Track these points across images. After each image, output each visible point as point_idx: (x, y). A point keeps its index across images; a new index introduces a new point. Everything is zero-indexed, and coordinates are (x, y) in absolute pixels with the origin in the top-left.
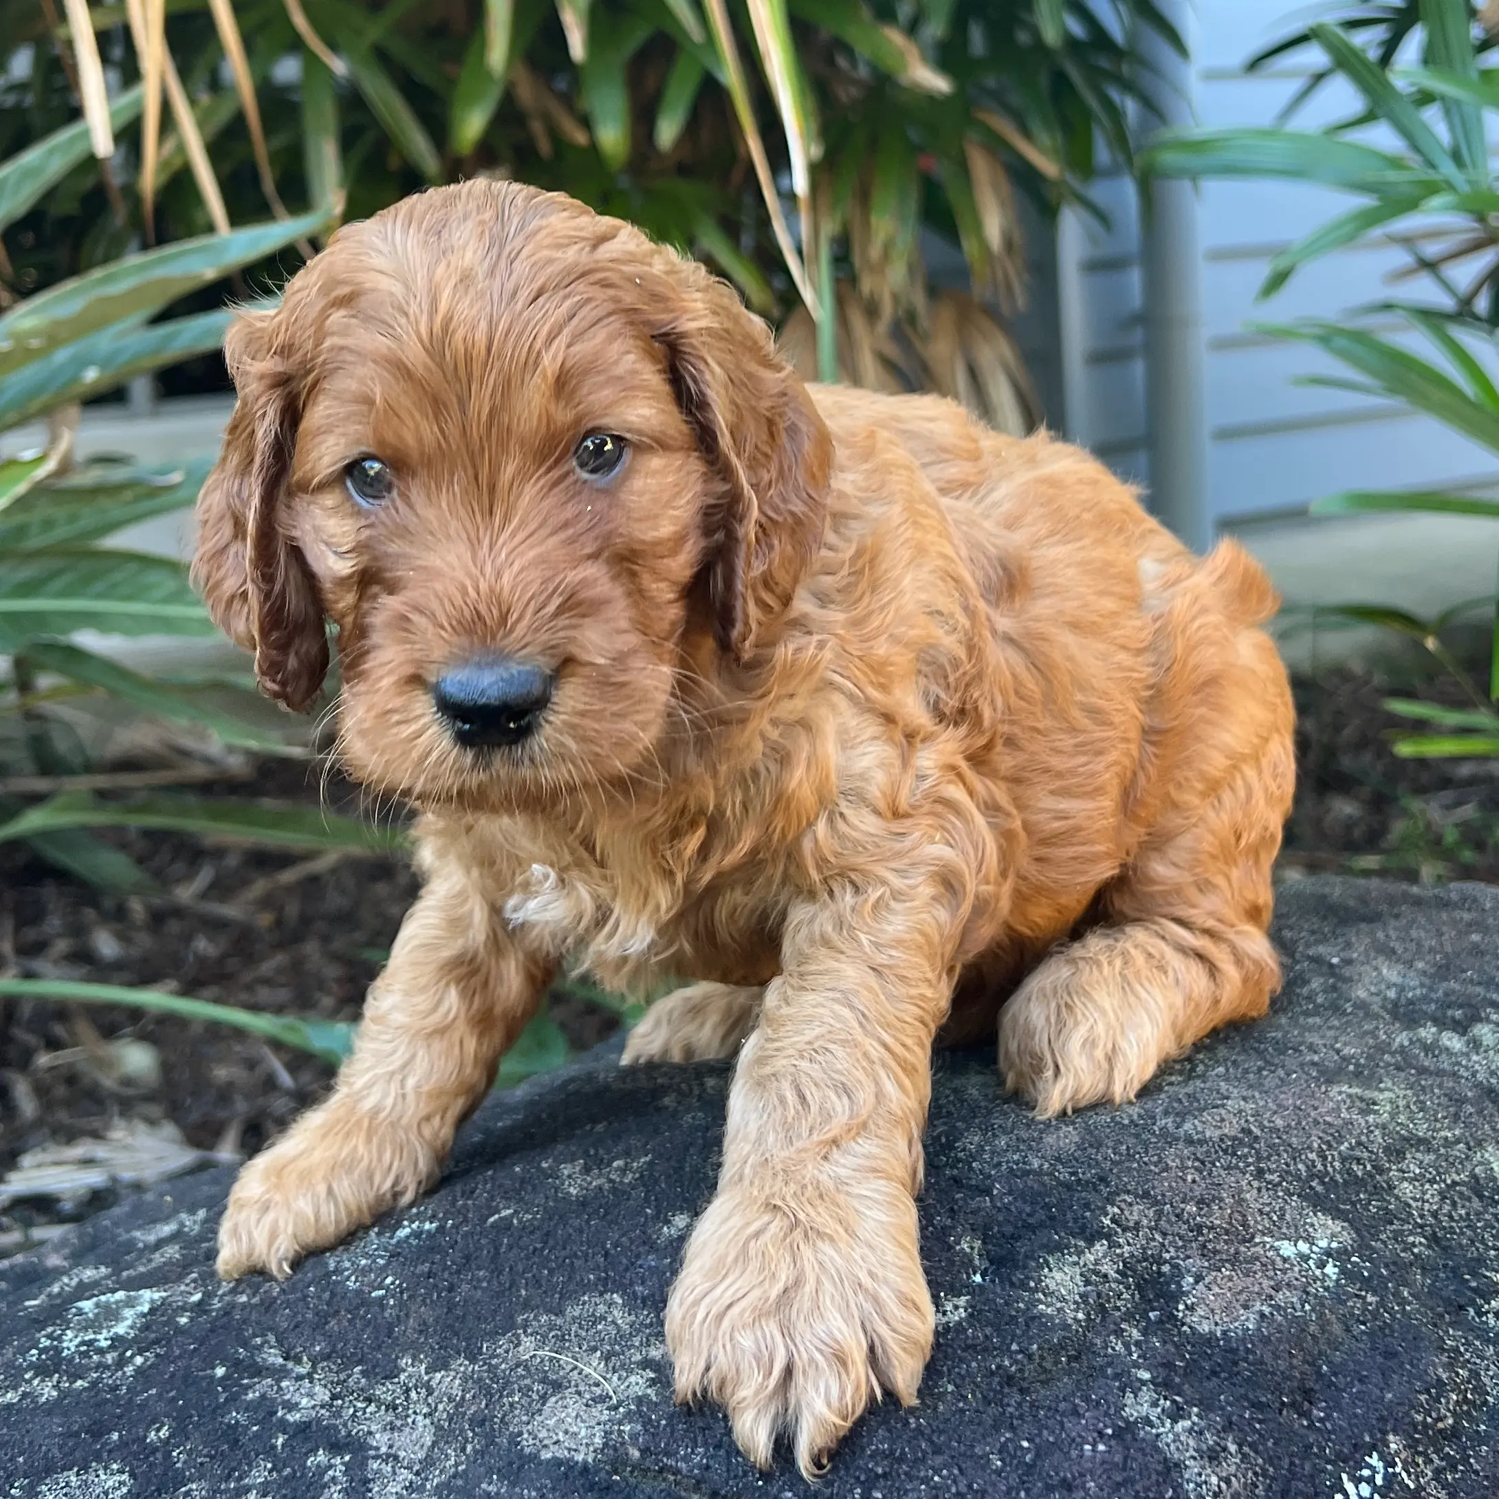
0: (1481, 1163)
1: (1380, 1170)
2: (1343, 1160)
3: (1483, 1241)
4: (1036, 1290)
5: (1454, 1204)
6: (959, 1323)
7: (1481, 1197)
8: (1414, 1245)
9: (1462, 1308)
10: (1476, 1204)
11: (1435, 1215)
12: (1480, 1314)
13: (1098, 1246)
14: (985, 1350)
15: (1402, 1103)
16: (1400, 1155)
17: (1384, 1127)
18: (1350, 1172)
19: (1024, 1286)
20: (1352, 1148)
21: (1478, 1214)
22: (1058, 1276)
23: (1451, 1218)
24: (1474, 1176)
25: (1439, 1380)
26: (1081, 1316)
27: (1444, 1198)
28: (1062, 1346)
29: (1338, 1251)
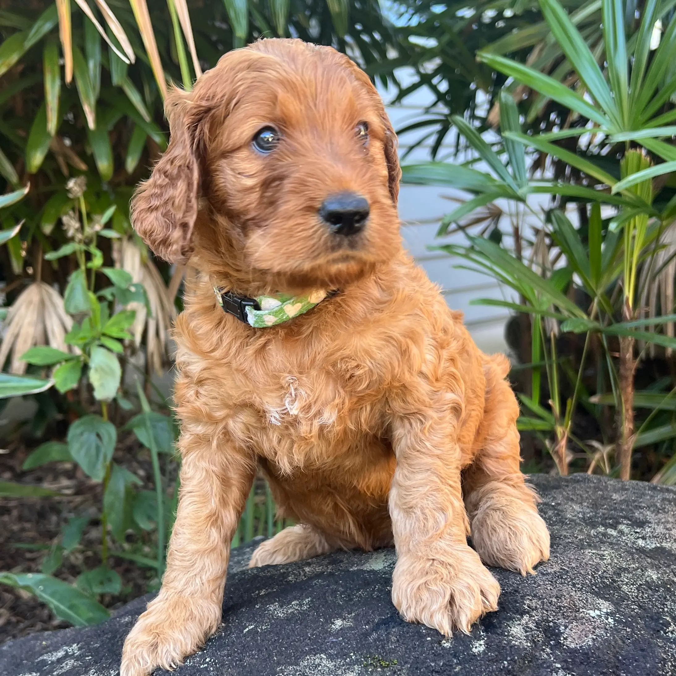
0: (648, 576)
1: (614, 581)
2: (601, 578)
3: (656, 606)
4: (508, 636)
5: (643, 593)
6: (484, 651)
7: (651, 589)
8: (634, 609)
9: (658, 631)
10: (650, 592)
11: (637, 597)
12: (666, 633)
13: (525, 617)
14: (497, 661)
15: (613, 555)
16: (619, 575)
17: (611, 564)
18: (604, 582)
19: (502, 634)
20: (603, 573)
21: (652, 596)
22: (515, 630)
23: (643, 598)
24: (646, 581)
25: (663, 658)
26: (529, 645)
27: (638, 591)
28: (525, 657)
29: (611, 613)
